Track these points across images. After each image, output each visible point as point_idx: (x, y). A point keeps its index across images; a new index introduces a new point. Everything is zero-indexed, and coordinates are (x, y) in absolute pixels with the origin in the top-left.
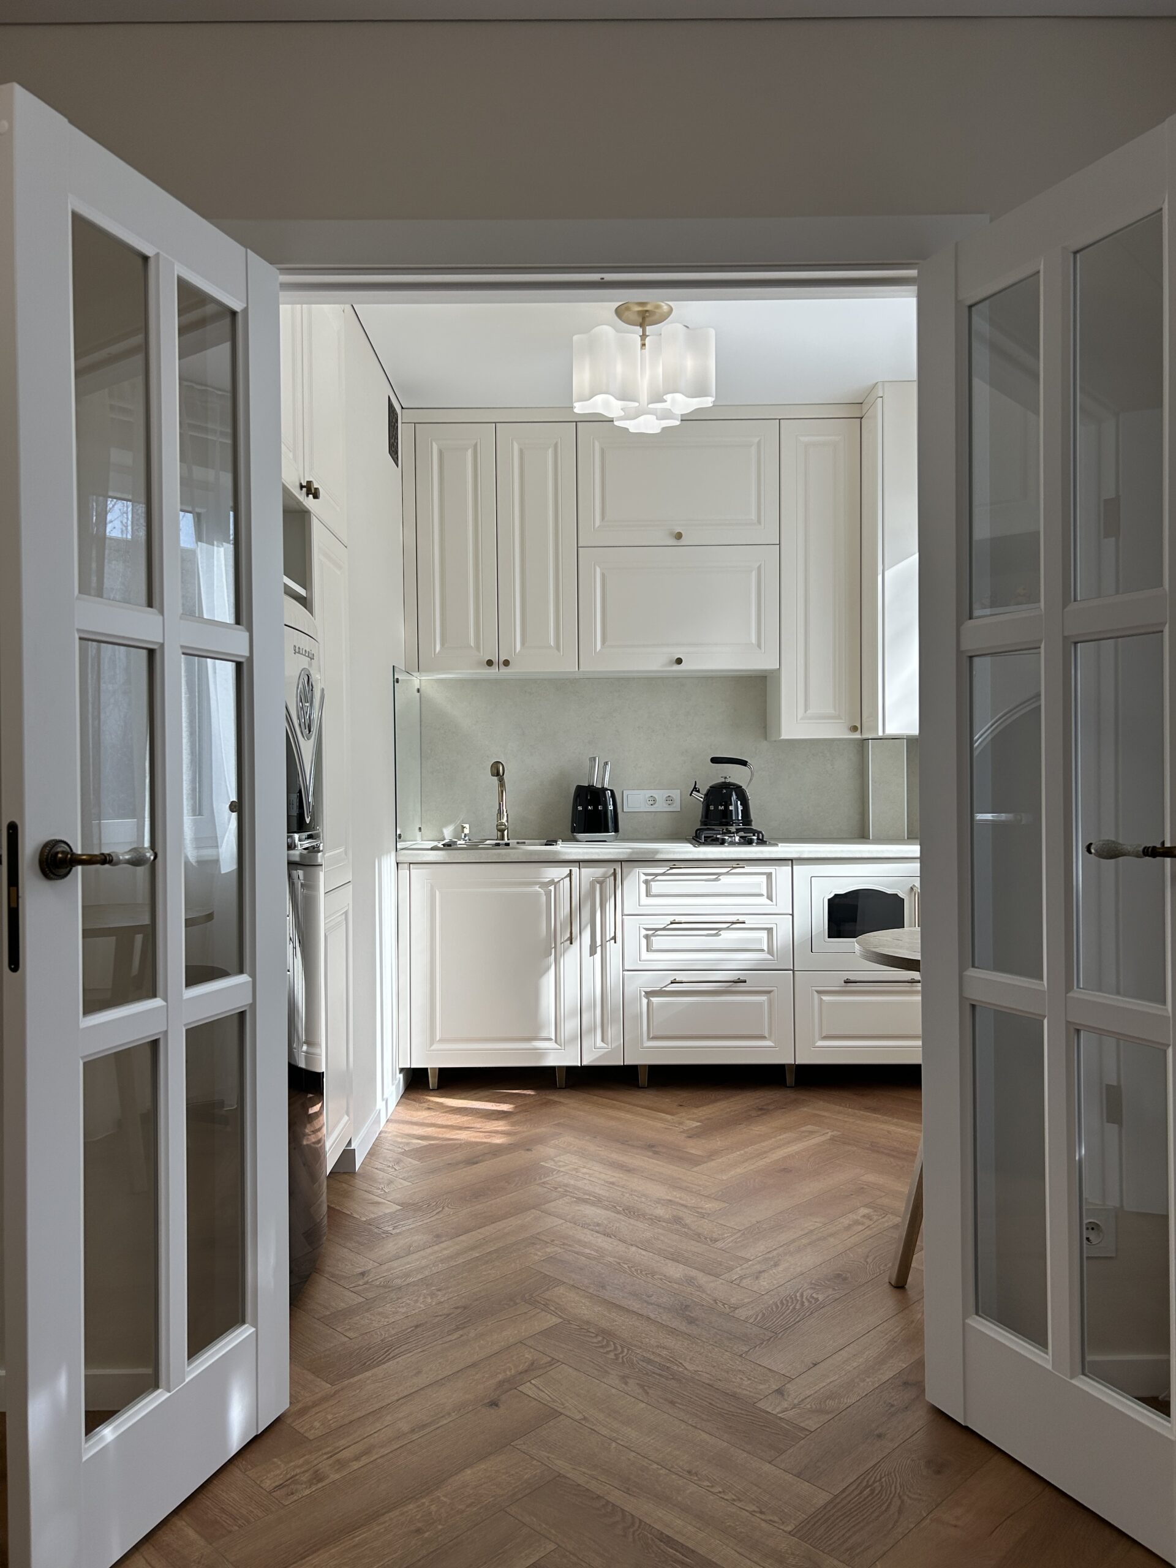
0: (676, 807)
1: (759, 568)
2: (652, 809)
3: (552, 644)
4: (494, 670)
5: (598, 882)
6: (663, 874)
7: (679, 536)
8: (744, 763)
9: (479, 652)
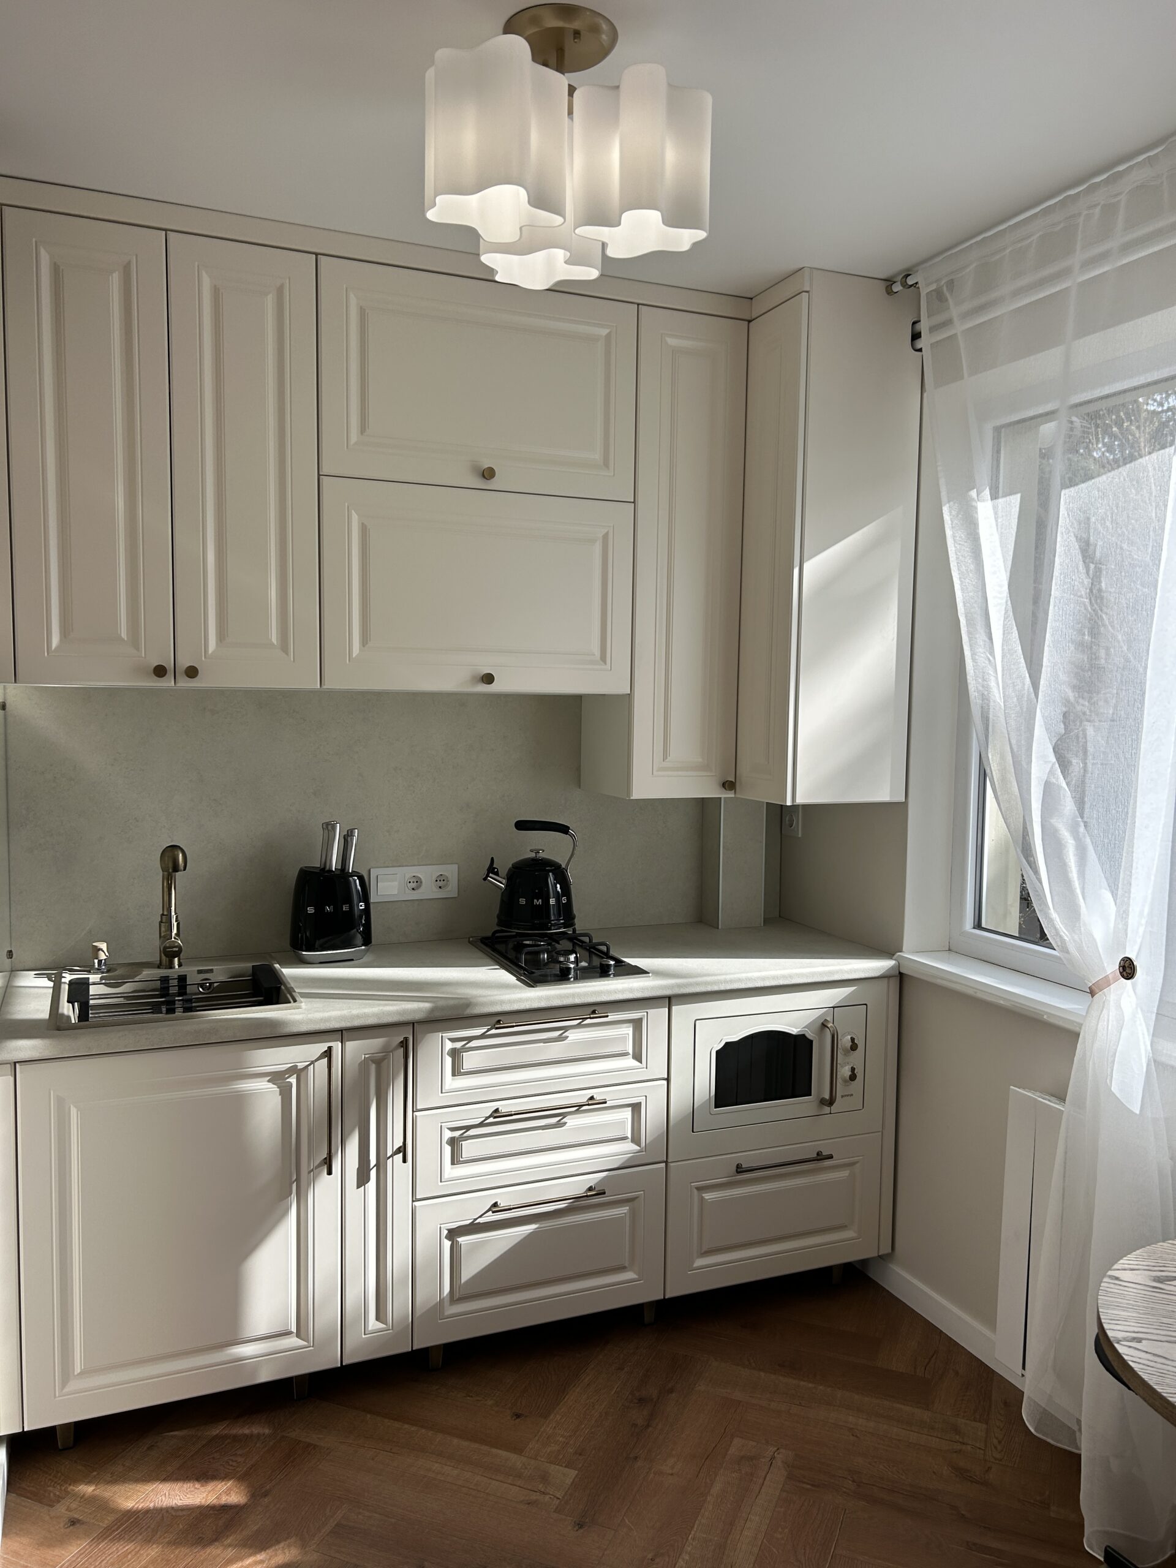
0: (451, 890)
1: (605, 537)
2: (415, 895)
3: (274, 640)
4: (167, 683)
5: (373, 1061)
6: (483, 1036)
7: (488, 474)
8: (564, 829)
9: (138, 649)
